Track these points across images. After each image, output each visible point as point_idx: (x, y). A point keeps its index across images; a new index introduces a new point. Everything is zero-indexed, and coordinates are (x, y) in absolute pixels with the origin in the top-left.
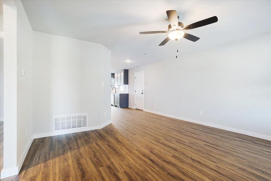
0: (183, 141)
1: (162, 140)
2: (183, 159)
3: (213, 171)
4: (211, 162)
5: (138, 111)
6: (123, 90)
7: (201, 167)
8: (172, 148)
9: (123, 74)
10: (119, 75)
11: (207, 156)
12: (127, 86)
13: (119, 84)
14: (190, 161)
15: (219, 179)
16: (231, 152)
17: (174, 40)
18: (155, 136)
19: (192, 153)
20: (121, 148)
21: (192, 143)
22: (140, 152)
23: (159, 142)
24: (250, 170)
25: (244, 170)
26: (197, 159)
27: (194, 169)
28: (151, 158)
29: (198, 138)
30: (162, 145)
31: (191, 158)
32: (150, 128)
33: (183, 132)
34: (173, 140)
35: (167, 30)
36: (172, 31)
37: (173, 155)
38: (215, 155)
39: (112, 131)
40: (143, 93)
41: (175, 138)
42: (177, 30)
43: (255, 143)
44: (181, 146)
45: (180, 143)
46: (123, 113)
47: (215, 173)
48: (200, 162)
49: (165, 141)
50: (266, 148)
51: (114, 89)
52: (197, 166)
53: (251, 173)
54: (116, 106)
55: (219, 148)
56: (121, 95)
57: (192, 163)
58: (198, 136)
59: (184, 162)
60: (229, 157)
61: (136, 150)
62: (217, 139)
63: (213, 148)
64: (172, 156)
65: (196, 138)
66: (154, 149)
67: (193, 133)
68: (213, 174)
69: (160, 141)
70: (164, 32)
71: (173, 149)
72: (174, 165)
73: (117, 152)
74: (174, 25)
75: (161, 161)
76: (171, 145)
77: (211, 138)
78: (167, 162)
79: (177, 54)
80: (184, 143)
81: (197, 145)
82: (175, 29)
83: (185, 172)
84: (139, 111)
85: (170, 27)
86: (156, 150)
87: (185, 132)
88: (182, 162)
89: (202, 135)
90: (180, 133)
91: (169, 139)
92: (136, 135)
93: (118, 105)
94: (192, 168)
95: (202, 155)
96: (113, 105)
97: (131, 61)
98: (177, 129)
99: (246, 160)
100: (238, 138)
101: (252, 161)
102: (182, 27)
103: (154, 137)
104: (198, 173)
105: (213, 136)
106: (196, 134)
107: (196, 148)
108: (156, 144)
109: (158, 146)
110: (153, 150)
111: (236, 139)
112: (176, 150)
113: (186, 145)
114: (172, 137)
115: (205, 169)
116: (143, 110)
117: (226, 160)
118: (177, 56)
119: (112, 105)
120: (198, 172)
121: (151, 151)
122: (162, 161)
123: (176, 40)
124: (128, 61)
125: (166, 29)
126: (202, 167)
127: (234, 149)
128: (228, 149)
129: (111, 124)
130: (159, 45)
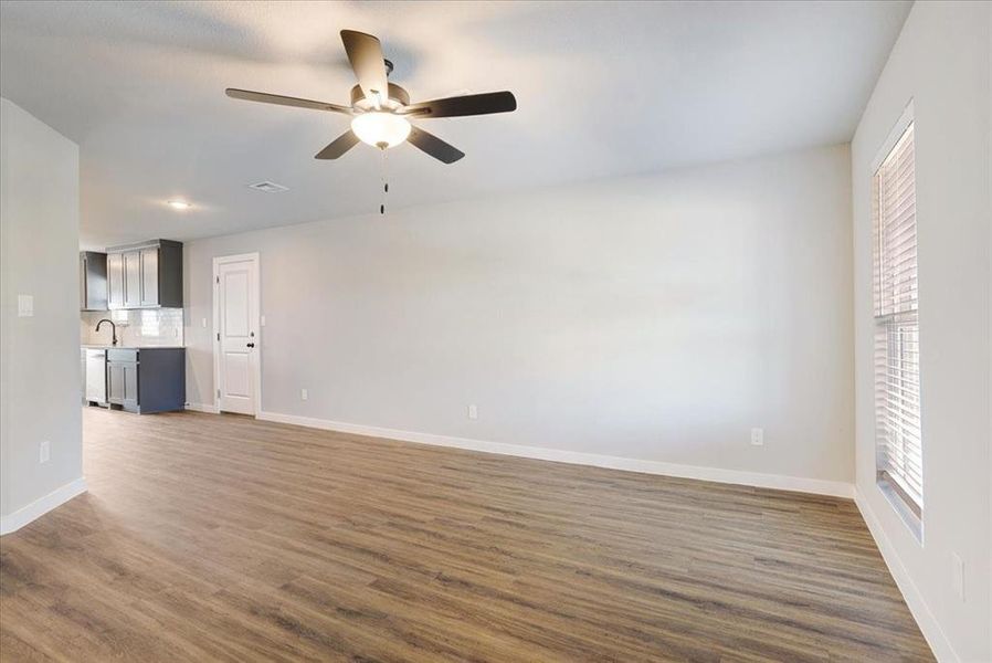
0: (414, 520)
1: (335, 529)
2: (411, 588)
3: (507, 604)
4: (502, 574)
5: (233, 422)
6: (156, 333)
7: (468, 601)
8: (370, 553)
9: (152, 260)
10: (133, 265)
11: (492, 554)
12: (176, 313)
13: (133, 302)
14: (434, 588)
15: (523, 622)
16: (558, 527)
17: (374, 144)
18: (307, 516)
19: (441, 557)
20: (133, 605)
21: (443, 523)
22: (234, 601)
23: (320, 539)
24: (603, 570)
25: (588, 574)
26: (459, 575)
27: (447, 613)
28: (285, 612)
29: (466, 499)
30: (334, 548)
31: (440, 577)
32: (286, 489)
33: (414, 486)
34: (376, 521)
35: (349, 105)
36: (367, 111)
37: (374, 579)
38: (512, 549)
39: (84, 532)
40: (252, 346)
41: (383, 513)
42: (385, 109)
43: (619, 486)
44: (406, 538)
45: (402, 528)
46: (151, 435)
47: (512, 606)
48: (465, 584)
49: (345, 531)
50: (639, 497)
51: (106, 328)
52: (460, 599)
53: (606, 579)
54: (119, 407)
55: (525, 523)
56: (142, 354)
57: (445, 594)
58: (463, 492)
59: (412, 597)
60: (553, 543)
61: (216, 595)
62: (520, 494)
63: (508, 526)
64: (371, 585)
65: (456, 502)
66: (299, 571)
67: (449, 485)
68: (505, 612)
69: (324, 533)
70: (333, 108)
71: (375, 554)
72: (378, 618)
73: (108, 631)
74: (373, 91)
75: (326, 613)
76: (366, 540)
77: (505, 493)
78: (350, 613)
79: (386, 199)
80: (415, 525)
81: (461, 523)
82: (378, 108)
83: (418, 633)
84: (238, 419)
85: (357, 93)
86: (310, 575)
87: (418, 483)
88: (407, 598)
89: (478, 485)
90: (402, 490)
91: (361, 520)
92: (218, 526)
93: (131, 401)
94: (441, 611)
95: (474, 558)
96: (101, 400)
97: (195, 207)
98: (392, 477)
99: (594, 541)
100: (577, 479)
101: (608, 542)
102: (405, 104)
103: (300, 525)
104: (461, 622)
105: (510, 485)
106: (458, 488)
107: (456, 535)
108: (309, 549)
109: (315, 555)
110: (296, 577)
111: (572, 483)
112: (385, 558)
113: (423, 531)
114: (372, 510)
115: (482, 604)
116: (254, 417)
117: (544, 555)
118: (382, 207)
119: (94, 404)
120: (461, 619)
121: (286, 582)
122: (332, 615)
123: (382, 145)
124: (179, 205)
125: (345, 99)
126: (472, 598)
127: (567, 516)
128: (550, 521)
129: (83, 499)
130: (318, 157)
